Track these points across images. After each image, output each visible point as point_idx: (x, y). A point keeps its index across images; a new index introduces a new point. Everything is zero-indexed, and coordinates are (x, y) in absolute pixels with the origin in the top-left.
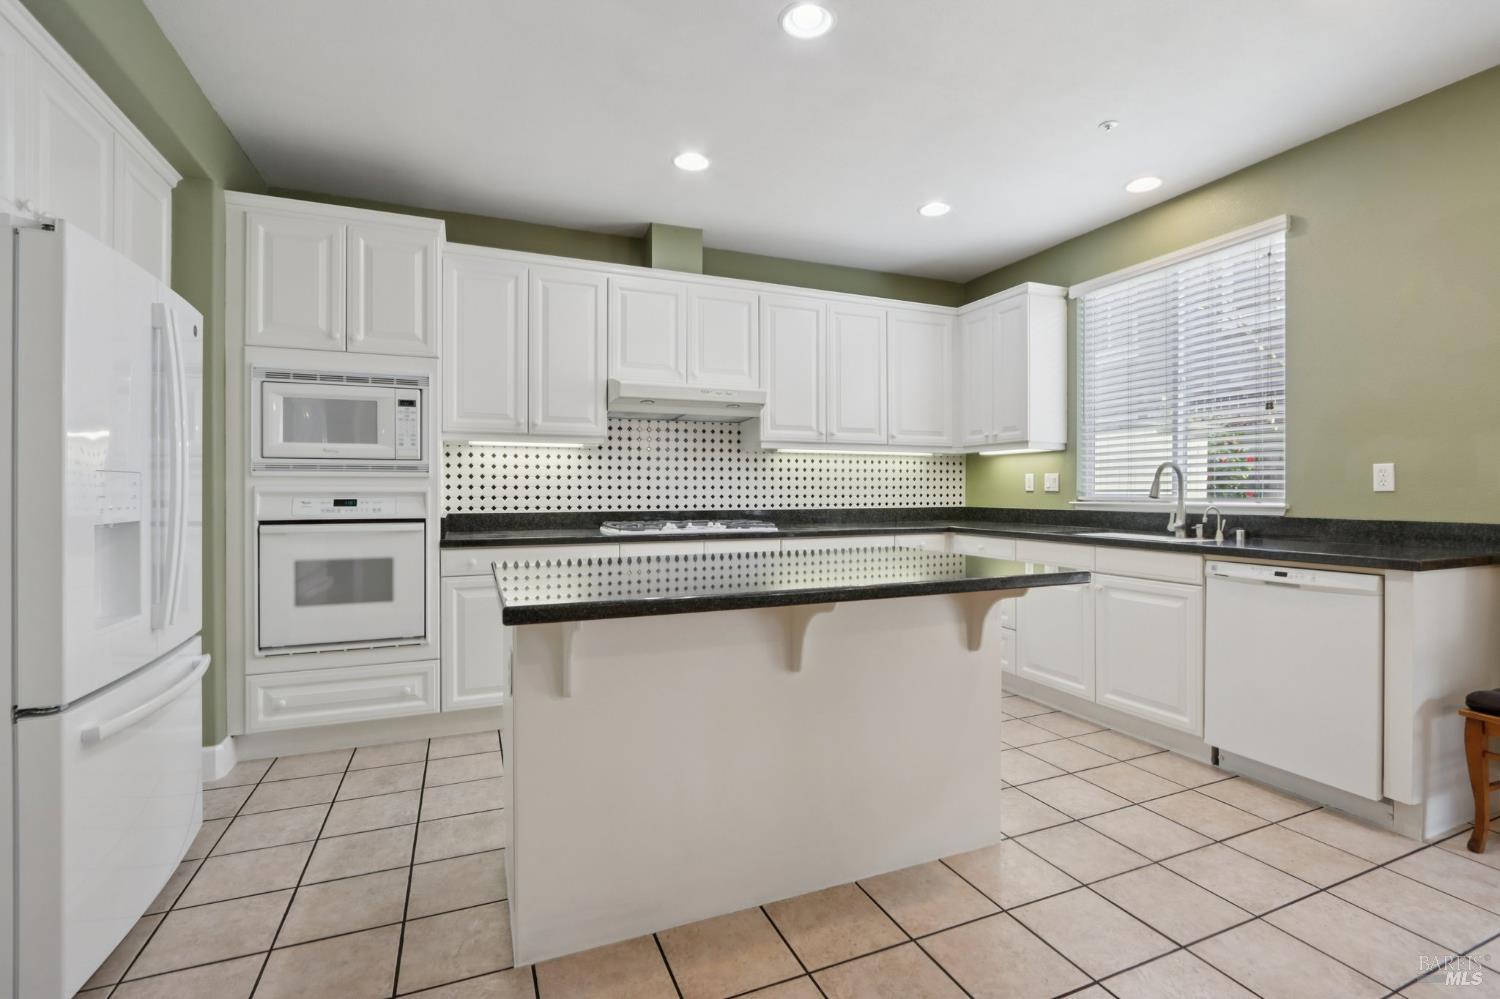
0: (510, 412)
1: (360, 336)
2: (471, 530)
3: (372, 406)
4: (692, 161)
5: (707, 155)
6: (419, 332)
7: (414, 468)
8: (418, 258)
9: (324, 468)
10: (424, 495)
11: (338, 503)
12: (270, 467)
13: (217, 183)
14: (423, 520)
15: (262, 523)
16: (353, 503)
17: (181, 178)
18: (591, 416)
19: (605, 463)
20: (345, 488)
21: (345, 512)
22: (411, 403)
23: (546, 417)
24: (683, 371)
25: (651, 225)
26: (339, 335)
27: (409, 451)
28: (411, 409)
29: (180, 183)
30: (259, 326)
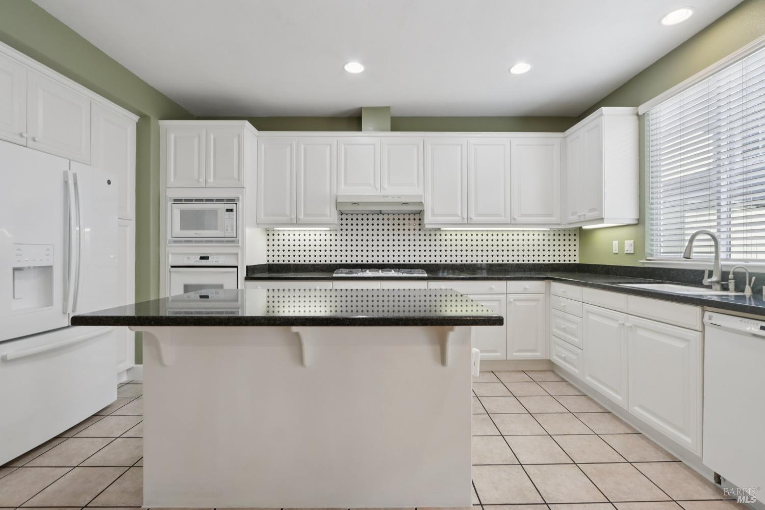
0: (288, 213)
1: (211, 180)
2: (278, 272)
3: (215, 212)
4: (354, 68)
5: (363, 63)
6: (236, 175)
7: (233, 242)
8: (236, 140)
9: (196, 242)
10: (237, 254)
11: (202, 258)
12: (175, 242)
13: (152, 117)
14: (236, 267)
15: (173, 267)
16: (207, 258)
17: (139, 117)
18: (328, 214)
19: (344, 237)
20: (204, 251)
21: (204, 262)
22: (231, 210)
23: (305, 215)
24: (378, 186)
25: (361, 108)
26: (202, 180)
27: (230, 233)
28: (231, 213)
29: (139, 119)
30: (172, 179)
